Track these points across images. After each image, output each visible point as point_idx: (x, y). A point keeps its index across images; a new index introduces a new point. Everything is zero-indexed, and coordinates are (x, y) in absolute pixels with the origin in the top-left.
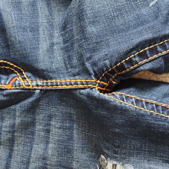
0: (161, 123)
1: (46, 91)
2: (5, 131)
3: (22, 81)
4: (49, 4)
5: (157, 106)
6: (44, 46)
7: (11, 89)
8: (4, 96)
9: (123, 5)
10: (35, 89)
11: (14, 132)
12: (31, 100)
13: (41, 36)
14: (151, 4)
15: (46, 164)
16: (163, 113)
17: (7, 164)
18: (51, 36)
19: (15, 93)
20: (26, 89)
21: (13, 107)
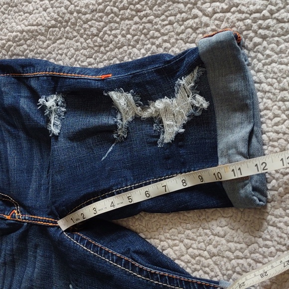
0: (100, 264)
1: (32, 225)
2: (8, 254)
3: (17, 214)
4: (41, 149)
5: (101, 249)
6: (34, 186)
7: (10, 220)
8: (7, 224)
9: (84, 157)
10: (24, 222)
11: (13, 255)
12: (21, 231)
13: (34, 177)
14: (103, 158)
15: (33, 286)
16: (104, 257)
17: (11, 280)
18: (41, 177)
19: (11, 223)
20: (18, 221)
21: (12, 235)
